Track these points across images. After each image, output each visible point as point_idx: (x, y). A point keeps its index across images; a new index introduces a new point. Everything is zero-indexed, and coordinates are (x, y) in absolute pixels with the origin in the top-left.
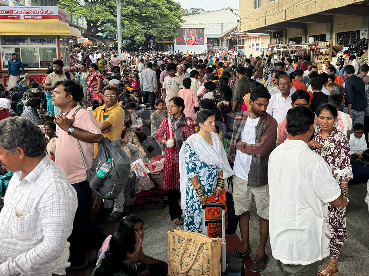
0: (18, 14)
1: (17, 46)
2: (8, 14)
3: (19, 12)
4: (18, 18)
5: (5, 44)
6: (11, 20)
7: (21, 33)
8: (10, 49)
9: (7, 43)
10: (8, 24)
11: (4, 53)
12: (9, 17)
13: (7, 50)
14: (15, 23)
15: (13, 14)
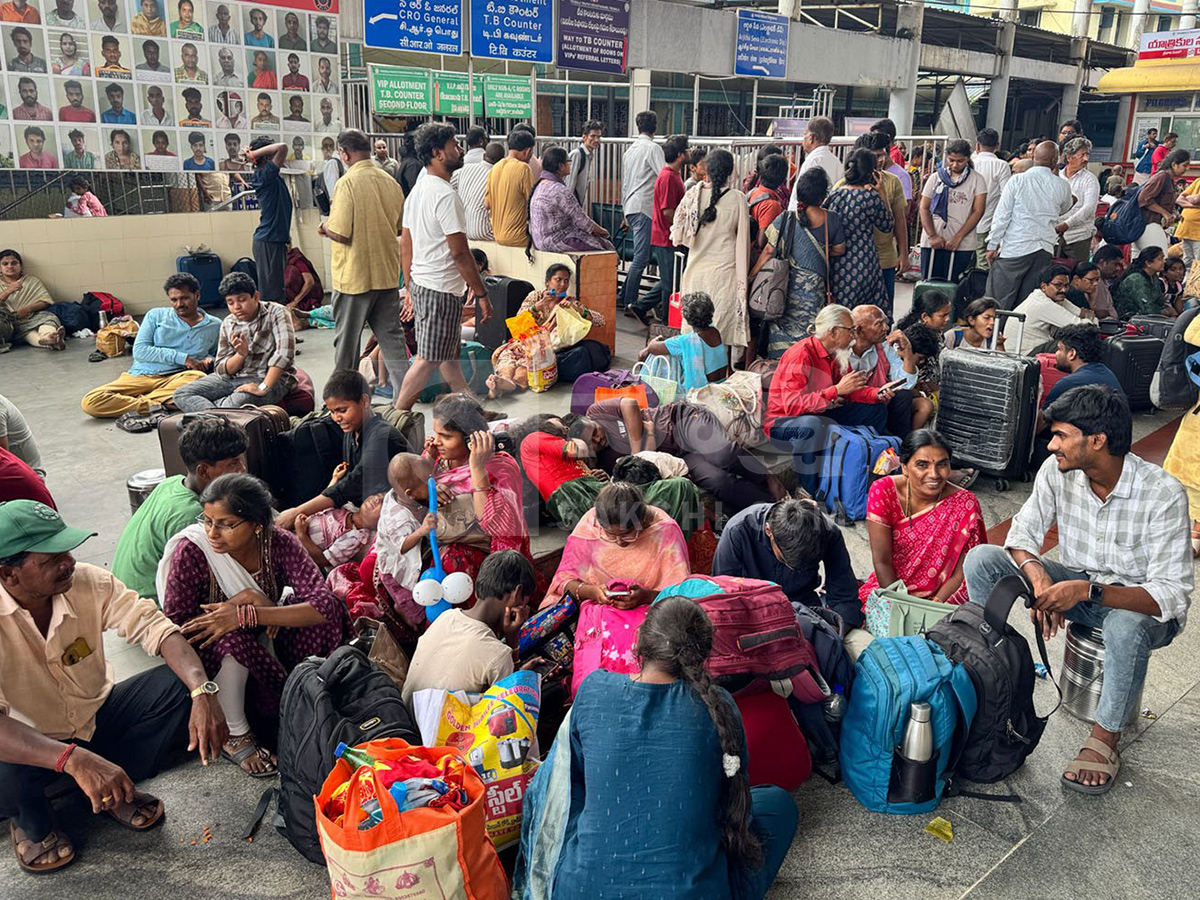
0: (1185, 47)
1: (1166, 114)
2: (1164, 49)
3: (1186, 42)
4: (1183, 54)
5: (1145, 111)
6: (1167, 61)
7: (1180, 86)
8: (1152, 121)
9: (1150, 107)
10: (1159, 70)
11: (1140, 127)
12: (1164, 53)
13: (1145, 121)
14: (1173, 66)
15: (1175, 48)
